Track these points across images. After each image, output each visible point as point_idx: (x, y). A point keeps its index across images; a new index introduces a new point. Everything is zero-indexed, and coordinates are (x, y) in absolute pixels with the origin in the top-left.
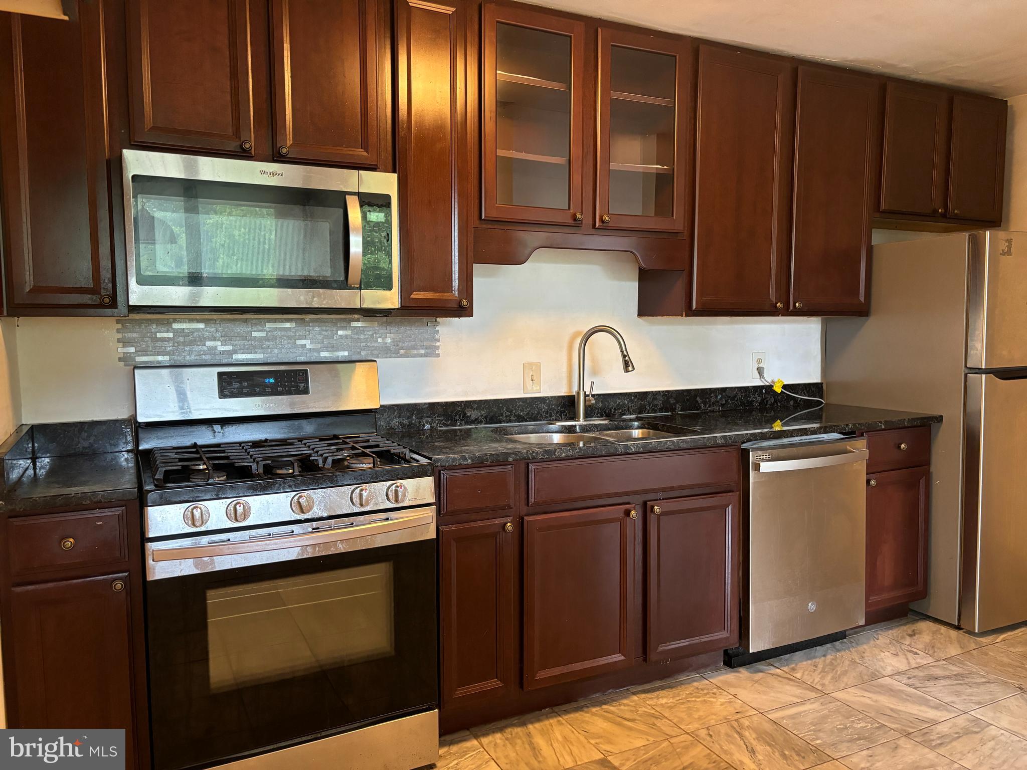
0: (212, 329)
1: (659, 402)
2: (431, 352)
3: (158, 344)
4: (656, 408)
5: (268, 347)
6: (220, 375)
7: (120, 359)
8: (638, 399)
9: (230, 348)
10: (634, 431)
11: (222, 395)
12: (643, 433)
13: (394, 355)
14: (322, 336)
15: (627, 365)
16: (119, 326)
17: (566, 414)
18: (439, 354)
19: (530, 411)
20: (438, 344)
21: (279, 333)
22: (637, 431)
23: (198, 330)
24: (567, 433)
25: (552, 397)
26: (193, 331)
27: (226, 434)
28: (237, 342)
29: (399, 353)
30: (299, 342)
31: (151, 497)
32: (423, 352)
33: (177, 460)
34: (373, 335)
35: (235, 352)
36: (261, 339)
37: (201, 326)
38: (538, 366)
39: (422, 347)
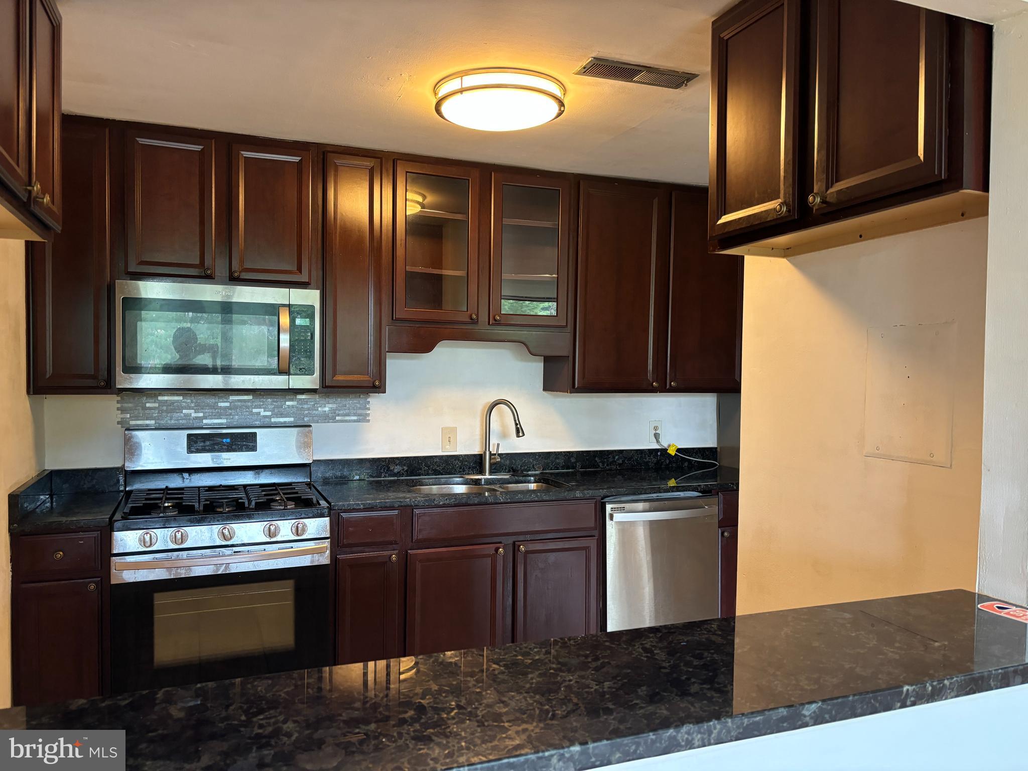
0: (189, 401)
1: (561, 461)
2: (364, 418)
3: (147, 411)
4: (558, 466)
5: (231, 414)
6: (189, 436)
7: (118, 423)
8: (542, 458)
9: (201, 415)
10: (530, 484)
11: (190, 450)
12: (537, 486)
13: (331, 421)
14: (273, 406)
15: (519, 431)
16: (119, 398)
17: (478, 470)
18: (369, 420)
19: (445, 466)
20: (369, 412)
21: (239, 403)
22: (532, 485)
23: (177, 401)
24: (474, 485)
25: (465, 455)
26: (173, 403)
27: (193, 480)
28: (206, 410)
29: (335, 419)
30: (255, 410)
31: (117, 525)
32: (355, 418)
33: (144, 499)
34: (314, 405)
35: (205, 417)
36: (226, 408)
37: (181, 398)
38: (454, 430)
39: (355, 415)
